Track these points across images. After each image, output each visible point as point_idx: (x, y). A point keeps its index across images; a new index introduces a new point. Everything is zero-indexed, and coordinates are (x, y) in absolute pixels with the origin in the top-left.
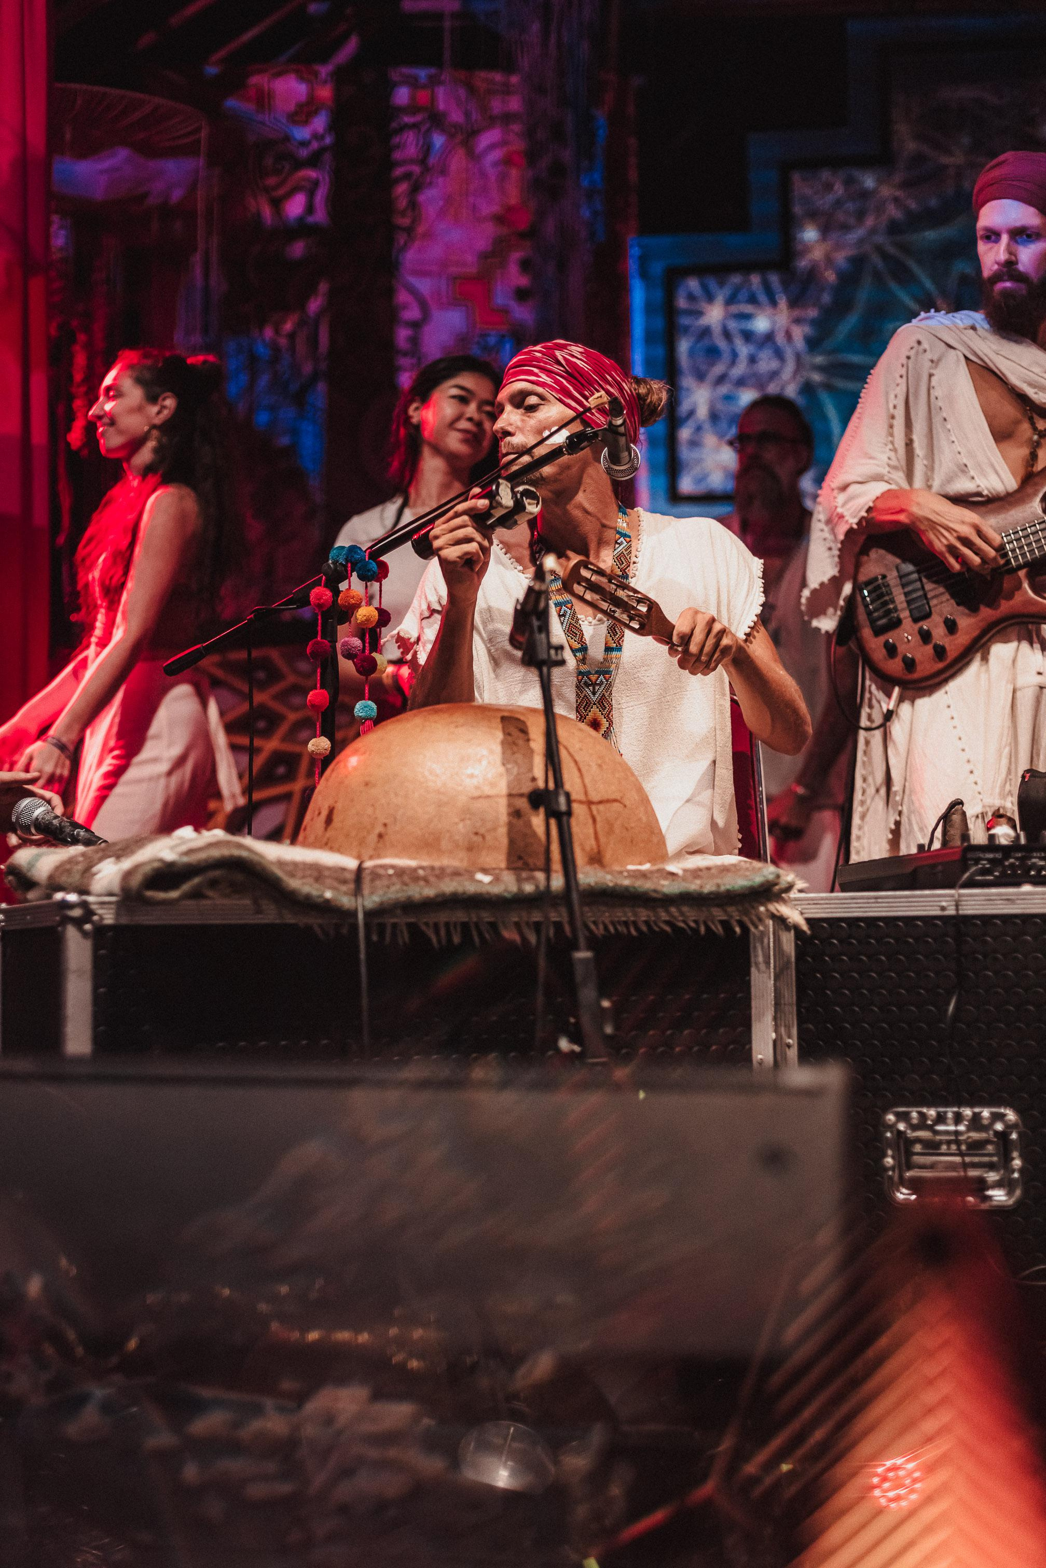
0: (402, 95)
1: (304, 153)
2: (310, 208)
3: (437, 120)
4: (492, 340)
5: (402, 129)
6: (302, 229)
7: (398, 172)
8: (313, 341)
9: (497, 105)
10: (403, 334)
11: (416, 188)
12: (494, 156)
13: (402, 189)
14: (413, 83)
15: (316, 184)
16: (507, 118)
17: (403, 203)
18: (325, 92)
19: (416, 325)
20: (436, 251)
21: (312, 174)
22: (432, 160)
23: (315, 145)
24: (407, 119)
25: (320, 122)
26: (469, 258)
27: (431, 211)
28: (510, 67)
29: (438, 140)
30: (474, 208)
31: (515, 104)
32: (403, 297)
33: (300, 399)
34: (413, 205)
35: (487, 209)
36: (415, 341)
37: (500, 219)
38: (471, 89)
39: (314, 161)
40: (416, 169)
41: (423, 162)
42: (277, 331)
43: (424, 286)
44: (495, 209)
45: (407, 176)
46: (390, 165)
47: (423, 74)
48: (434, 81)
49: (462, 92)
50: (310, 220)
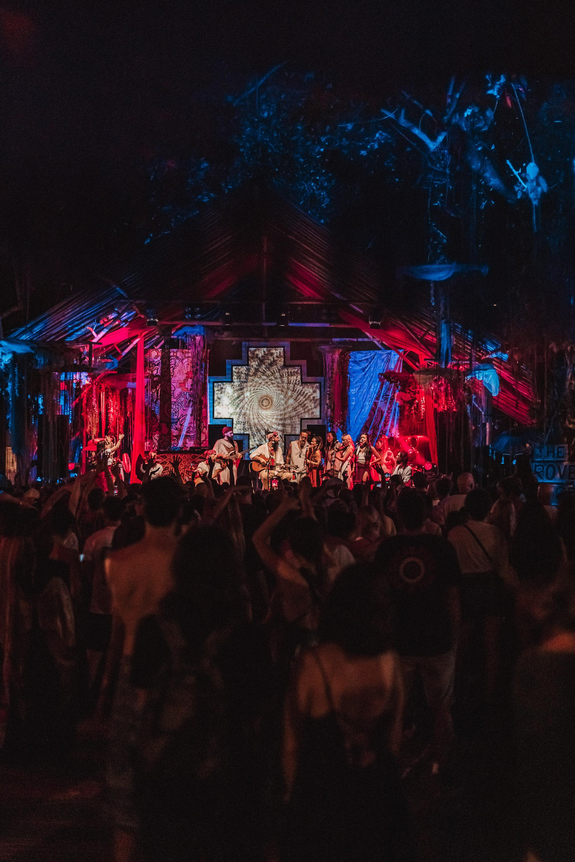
0: (172, 354)
1: (156, 363)
2: (157, 373)
3: (177, 358)
4: (186, 393)
5: (172, 359)
6: (156, 376)
7: (171, 366)
8: (157, 394)
9: (187, 355)
10: (172, 392)
11: (174, 369)
12: (187, 363)
13: (172, 369)
14: (174, 352)
15: (158, 368)
16: (188, 357)
17: (172, 371)
18: (160, 354)
19: (173, 391)
20: (177, 379)
21: (158, 367)
22: (176, 365)
23: (158, 362)
24: (172, 358)
25: (159, 358)
26: (182, 380)
27: (176, 372)
28: (189, 349)
29: (177, 361)
30: (183, 372)
31: (190, 355)
32: (172, 386)
33: (156, 403)
34: (173, 371)
35: (185, 372)
36: (173, 393)
37: (186, 374)
38: (183, 353)
39: (158, 365)
40: (174, 366)
41: (175, 365)
42: (152, 392)
43: (175, 384)
44: (186, 372)
45: (173, 367)
46: (170, 365)
47: (175, 350)
48: (177, 352)
49: (181, 354)
50: (157, 374)
